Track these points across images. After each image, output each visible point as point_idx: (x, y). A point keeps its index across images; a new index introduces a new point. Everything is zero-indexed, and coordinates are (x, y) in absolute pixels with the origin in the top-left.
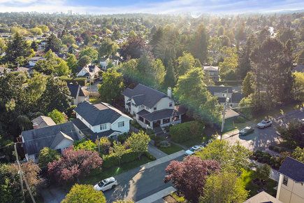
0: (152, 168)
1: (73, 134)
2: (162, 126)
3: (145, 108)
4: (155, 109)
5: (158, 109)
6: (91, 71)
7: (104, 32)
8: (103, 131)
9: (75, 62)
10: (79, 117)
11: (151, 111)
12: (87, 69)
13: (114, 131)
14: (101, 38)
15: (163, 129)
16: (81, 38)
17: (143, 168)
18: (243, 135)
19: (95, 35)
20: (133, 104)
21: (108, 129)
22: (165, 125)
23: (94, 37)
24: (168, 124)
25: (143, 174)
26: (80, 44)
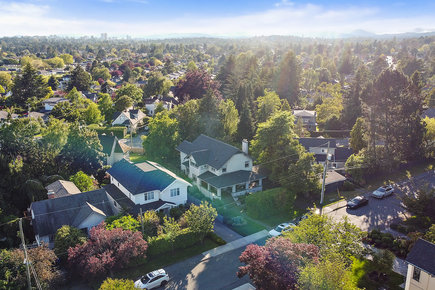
1: (104, 206)
2: (234, 195)
3: (210, 169)
4: (224, 170)
5: (229, 171)
6: (133, 117)
7: (152, 64)
9: (110, 105)
10: (114, 182)
11: (218, 173)
12: (128, 115)
13: (165, 202)
14: (147, 72)
15: (236, 200)
16: (119, 72)
17: (207, 256)
18: (353, 209)
19: (139, 68)
20: (193, 164)
21: (156, 199)
22: (239, 194)
23: (137, 71)
24: (243, 193)
25: (207, 264)
26: (117, 80)
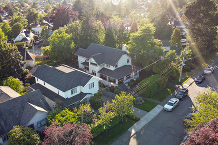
0: (142, 129)
1: (43, 104)
2: (125, 82)
3: (105, 66)
4: (116, 66)
5: (119, 66)
6: (27, 36)
7: (23, 6)
8: (74, 95)
9: (9, 29)
10: (40, 81)
11: (112, 68)
12: (24, 34)
13: (86, 94)
14: (22, 10)
15: (127, 85)
16: (4, 11)
17: (133, 132)
18: (200, 83)
19: (17, 8)
20: (92, 64)
21: (79, 92)
22: (127, 81)
23: (16, 9)
24: (129, 80)
25: (137, 138)
26: (4, 16)
